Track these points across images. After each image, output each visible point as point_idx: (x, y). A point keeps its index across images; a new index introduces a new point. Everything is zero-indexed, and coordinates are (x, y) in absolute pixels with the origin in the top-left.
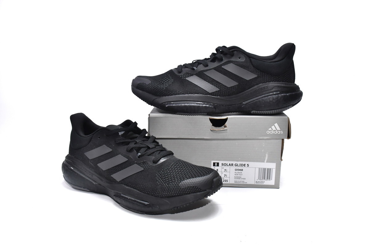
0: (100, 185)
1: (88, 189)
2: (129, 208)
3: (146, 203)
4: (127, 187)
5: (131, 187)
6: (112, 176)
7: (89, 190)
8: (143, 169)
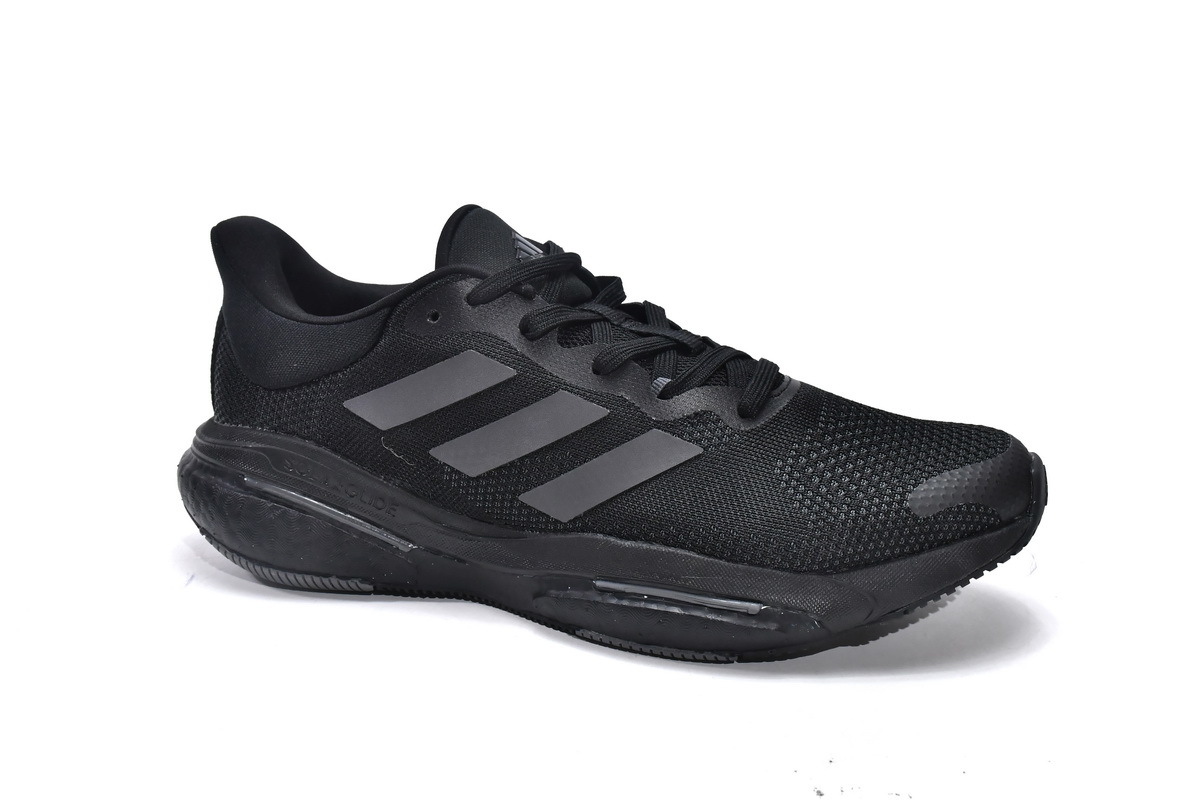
0: (438, 553)
1: (365, 580)
2: (648, 644)
3: (754, 607)
4: (628, 543)
5: (649, 541)
6: (525, 498)
7: (370, 587)
8: (700, 451)
